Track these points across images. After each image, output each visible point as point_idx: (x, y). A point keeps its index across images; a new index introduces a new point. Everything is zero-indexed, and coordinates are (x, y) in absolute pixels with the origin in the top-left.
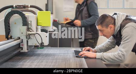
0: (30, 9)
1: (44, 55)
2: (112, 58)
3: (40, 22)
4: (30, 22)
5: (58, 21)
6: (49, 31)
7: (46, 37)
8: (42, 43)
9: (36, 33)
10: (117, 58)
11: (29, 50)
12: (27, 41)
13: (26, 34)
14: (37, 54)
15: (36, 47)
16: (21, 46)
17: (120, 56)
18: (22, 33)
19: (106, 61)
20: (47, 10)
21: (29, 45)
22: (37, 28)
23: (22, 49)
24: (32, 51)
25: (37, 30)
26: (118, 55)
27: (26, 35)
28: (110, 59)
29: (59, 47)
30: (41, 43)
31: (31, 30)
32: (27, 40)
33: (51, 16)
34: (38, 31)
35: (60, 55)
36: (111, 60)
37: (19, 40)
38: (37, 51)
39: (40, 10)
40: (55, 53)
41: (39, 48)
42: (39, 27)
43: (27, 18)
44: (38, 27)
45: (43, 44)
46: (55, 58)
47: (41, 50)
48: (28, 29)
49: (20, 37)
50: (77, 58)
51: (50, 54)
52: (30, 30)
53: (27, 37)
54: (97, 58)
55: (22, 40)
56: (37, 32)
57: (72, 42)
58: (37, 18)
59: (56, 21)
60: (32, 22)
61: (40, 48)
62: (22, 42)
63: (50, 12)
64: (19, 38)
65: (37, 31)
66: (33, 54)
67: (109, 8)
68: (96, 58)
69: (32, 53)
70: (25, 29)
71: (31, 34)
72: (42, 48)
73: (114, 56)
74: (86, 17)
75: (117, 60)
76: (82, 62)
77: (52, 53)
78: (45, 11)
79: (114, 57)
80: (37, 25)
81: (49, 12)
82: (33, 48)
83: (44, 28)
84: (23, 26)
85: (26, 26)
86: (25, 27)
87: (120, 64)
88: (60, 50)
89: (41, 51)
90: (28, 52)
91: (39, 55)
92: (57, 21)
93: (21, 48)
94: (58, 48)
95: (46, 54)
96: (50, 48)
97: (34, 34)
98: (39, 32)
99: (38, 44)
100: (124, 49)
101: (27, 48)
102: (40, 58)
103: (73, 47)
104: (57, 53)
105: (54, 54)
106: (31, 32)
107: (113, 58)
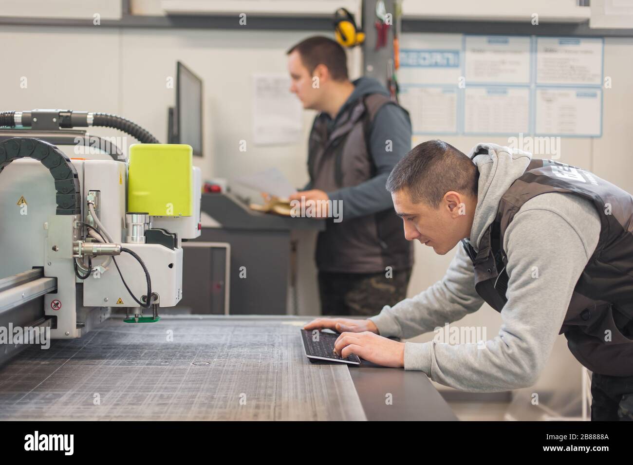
0: (92, 131)
1: (156, 355)
2: (476, 365)
3: (138, 197)
4: (91, 198)
5: (229, 190)
6: (183, 240)
7: (171, 266)
8: (150, 296)
9: (122, 250)
10: (500, 368)
11: (88, 329)
12: (80, 287)
13: (75, 253)
14: (125, 346)
15: (122, 312)
16: (49, 312)
17: (513, 359)
18: (54, 249)
19: (448, 380)
20: (174, 138)
21: (87, 303)
22: (125, 226)
23: (54, 326)
24: (100, 333)
25: (127, 234)
26: (503, 352)
27: (75, 259)
28: (468, 373)
29: (231, 313)
30: (144, 298)
31: (98, 236)
32: (79, 281)
33: (194, 168)
34: (129, 238)
35: (235, 351)
36: (475, 377)
37: (41, 282)
38: (125, 335)
39: (143, 137)
40: (213, 340)
41: (133, 321)
42: (137, 220)
43: (76, 176)
44: (129, 221)
45: (152, 302)
46: (212, 366)
47: (143, 329)
48: (85, 230)
49: (42, 268)
50: (314, 368)
51: (188, 347)
52: (92, 232)
53: (76, 268)
54: (406, 366)
55: (56, 279)
56: (125, 245)
57: (290, 290)
58: (127, 177)
59: (218, 190)
60: (102, 195)
61: (142, 320)
62: (55, 291)
63: (190, 148)
64: (40, 273)
65: (125, 240)
66: (109, 347)
67: (464, 134)
68: (402, 368)
69: (100, 341)
70: (71, 230)
71: (95, 255)
72: (152, 320)
73: (485, 355)
74: (360, 172)
75: (500, 374)
76: (340, 385)
77: (195, 341)
78: (164, 145)
79: (488, 363)
80: (128, 211)
81: (185, 149)
82: (109, 319)
83: (160, 225)
84: (59, 212)
85: (72, 213)
86: (70, 221)
87: (514, 391)
88: (236, 326)
89: (144, 333)
90: (85, 336)
91: (134, 352)
92: (224, 191)
93: (50, 321)
94: (228, 316)
95: (166, 347)
96: (189, 316)
97: (112, 254)
98: (137, 242)
99: (129, 302)
100: (527, 323)
101: (78, 317)
102: (139, 365)
103: (296, 313)
104: (222, 340)
105: (207, 346)
106: (97, 241)
107: (480, 368)
